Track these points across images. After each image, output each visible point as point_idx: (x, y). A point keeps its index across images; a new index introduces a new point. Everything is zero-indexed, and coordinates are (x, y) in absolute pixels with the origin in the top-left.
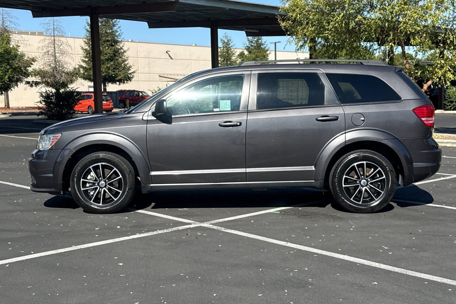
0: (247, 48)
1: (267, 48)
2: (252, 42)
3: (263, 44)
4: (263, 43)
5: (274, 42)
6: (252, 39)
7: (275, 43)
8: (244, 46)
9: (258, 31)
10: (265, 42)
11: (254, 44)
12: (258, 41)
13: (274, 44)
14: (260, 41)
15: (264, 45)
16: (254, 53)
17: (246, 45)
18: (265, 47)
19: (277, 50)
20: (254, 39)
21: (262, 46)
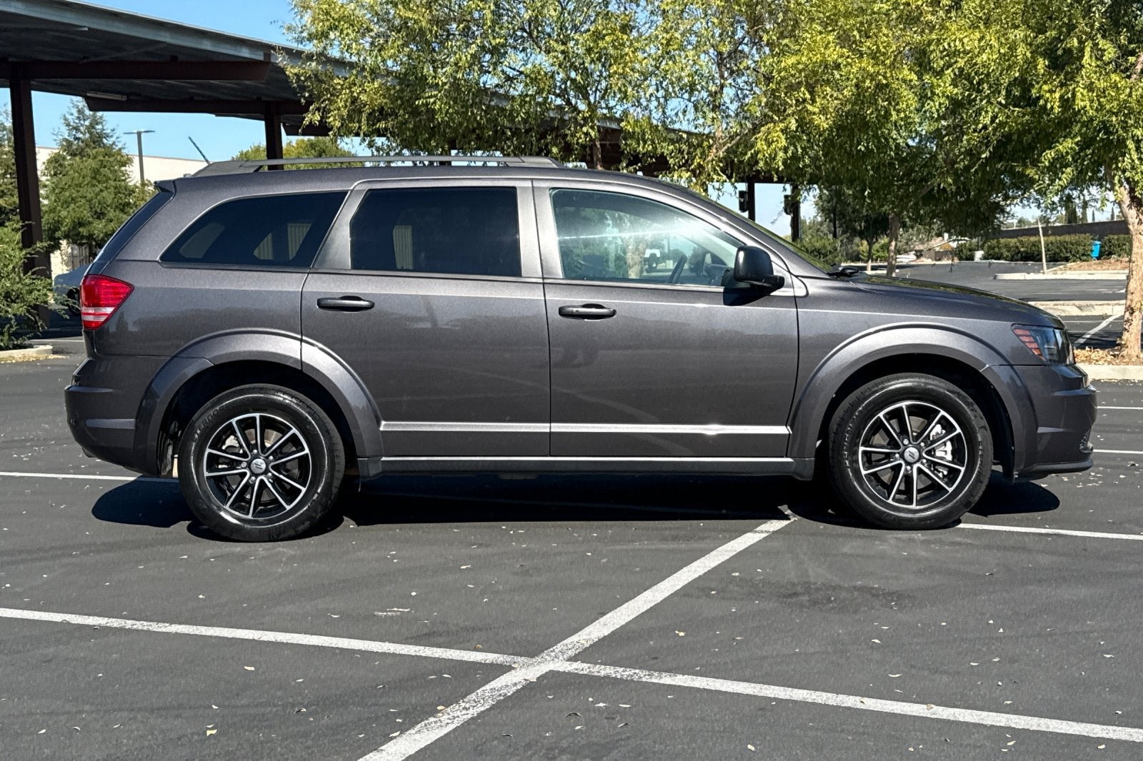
0: (64, 143)
1: (120, 145)
2: (77, 129)
3: (107, 136)
4: (108, 131)
5: (135, 131)
6: (77, 121)
7: (139, 134)
8: (55, 137)
9: (124, 98)
10: (113, 130)
11: (84, 134)
12: (93, 128)
13: (136, 135)
14: (99, 127)
15: (112, 136)
16: (95, 158)
17: (61, 137)
18: (114, 143)
19: (144, 154)
20: (82, 122)
21: (105, 141)
